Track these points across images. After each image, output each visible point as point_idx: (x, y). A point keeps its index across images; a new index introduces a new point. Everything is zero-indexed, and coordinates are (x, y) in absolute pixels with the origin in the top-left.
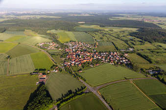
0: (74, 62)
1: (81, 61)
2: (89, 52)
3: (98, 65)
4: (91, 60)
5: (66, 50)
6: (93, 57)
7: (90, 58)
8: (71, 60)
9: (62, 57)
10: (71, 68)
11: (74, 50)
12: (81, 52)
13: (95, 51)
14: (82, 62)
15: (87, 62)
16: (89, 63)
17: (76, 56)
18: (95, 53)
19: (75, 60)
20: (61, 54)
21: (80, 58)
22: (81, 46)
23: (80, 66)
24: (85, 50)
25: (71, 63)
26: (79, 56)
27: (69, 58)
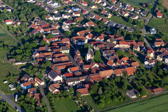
0: (59, 78)
1: (90, 72)
2: (128, 38)
3: (158, 91)
4: (130, 71)
5: (35, 25)
6: (142, 58)
7: (130, 62)
8: (49, 70)
9: (13, 54)
10: (45, 100)
11: (66, 27)
12: (96, 34)
13: (153, 32)
14: (93, 78)
15: (113, 77)
16: (120, 84)
17: (72, 54)
18: (152, 41)
19: (64, 72)
20: (13, 42)
21: (88, 63)
22: (98, 12)
23: (84, 93)
24: (114, 30)
25: (49, 83)
26: (84, 51)
27: (43, 61)
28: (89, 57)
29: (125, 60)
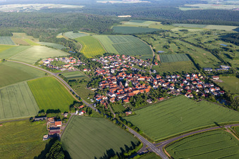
0: (114, 95)
1: (128, 92)
2: (143, 75)
3: (162, 99)
4: (147, 90)
5: (98, 71)
6: (152, 84)
7: (146, 86)
8: (108, 92)
9: (89, 85)
10: (109, 106)
11: (113, 71)
12: (128, 74)
13: (155, 72)
14: (130, 94)
15: (139, 94)
16: (143, 97)
17: (118, 84)
18: (155, 76)
19: (116, 92)
20: (89, 79)
21: (127, 87)
22: (127, 64)
23: (127, 102)
24: (136, 72)
25: (109, 97)
26: (124, 82)
27: (105, 88)
28: (126, 85)
29: (144, 85)
